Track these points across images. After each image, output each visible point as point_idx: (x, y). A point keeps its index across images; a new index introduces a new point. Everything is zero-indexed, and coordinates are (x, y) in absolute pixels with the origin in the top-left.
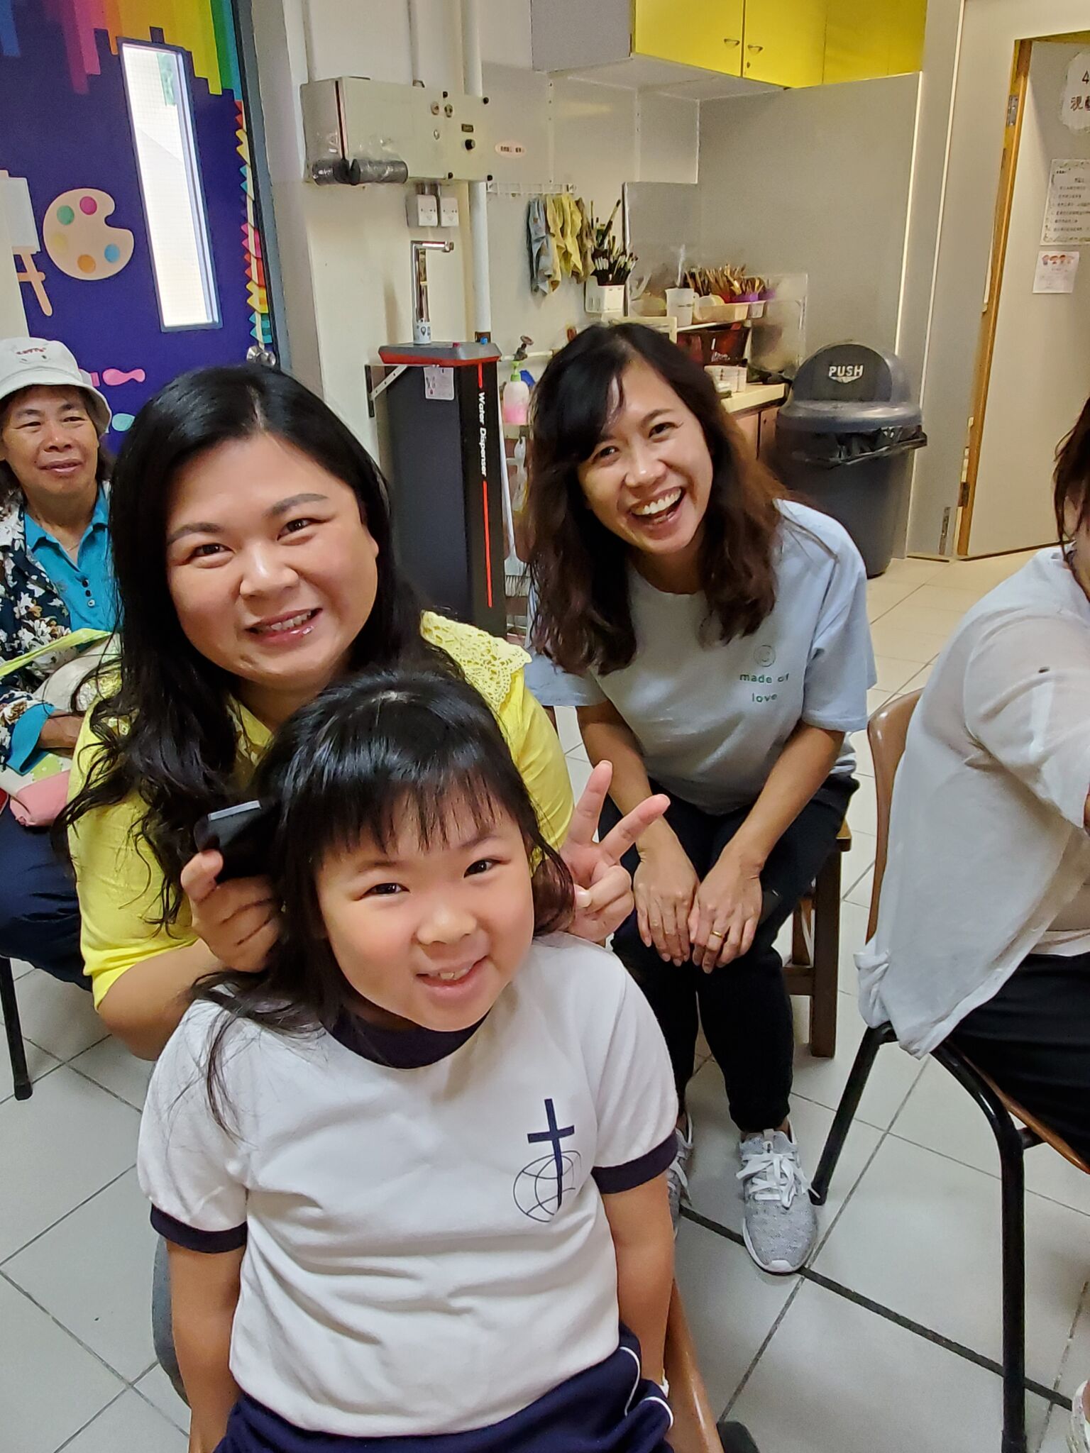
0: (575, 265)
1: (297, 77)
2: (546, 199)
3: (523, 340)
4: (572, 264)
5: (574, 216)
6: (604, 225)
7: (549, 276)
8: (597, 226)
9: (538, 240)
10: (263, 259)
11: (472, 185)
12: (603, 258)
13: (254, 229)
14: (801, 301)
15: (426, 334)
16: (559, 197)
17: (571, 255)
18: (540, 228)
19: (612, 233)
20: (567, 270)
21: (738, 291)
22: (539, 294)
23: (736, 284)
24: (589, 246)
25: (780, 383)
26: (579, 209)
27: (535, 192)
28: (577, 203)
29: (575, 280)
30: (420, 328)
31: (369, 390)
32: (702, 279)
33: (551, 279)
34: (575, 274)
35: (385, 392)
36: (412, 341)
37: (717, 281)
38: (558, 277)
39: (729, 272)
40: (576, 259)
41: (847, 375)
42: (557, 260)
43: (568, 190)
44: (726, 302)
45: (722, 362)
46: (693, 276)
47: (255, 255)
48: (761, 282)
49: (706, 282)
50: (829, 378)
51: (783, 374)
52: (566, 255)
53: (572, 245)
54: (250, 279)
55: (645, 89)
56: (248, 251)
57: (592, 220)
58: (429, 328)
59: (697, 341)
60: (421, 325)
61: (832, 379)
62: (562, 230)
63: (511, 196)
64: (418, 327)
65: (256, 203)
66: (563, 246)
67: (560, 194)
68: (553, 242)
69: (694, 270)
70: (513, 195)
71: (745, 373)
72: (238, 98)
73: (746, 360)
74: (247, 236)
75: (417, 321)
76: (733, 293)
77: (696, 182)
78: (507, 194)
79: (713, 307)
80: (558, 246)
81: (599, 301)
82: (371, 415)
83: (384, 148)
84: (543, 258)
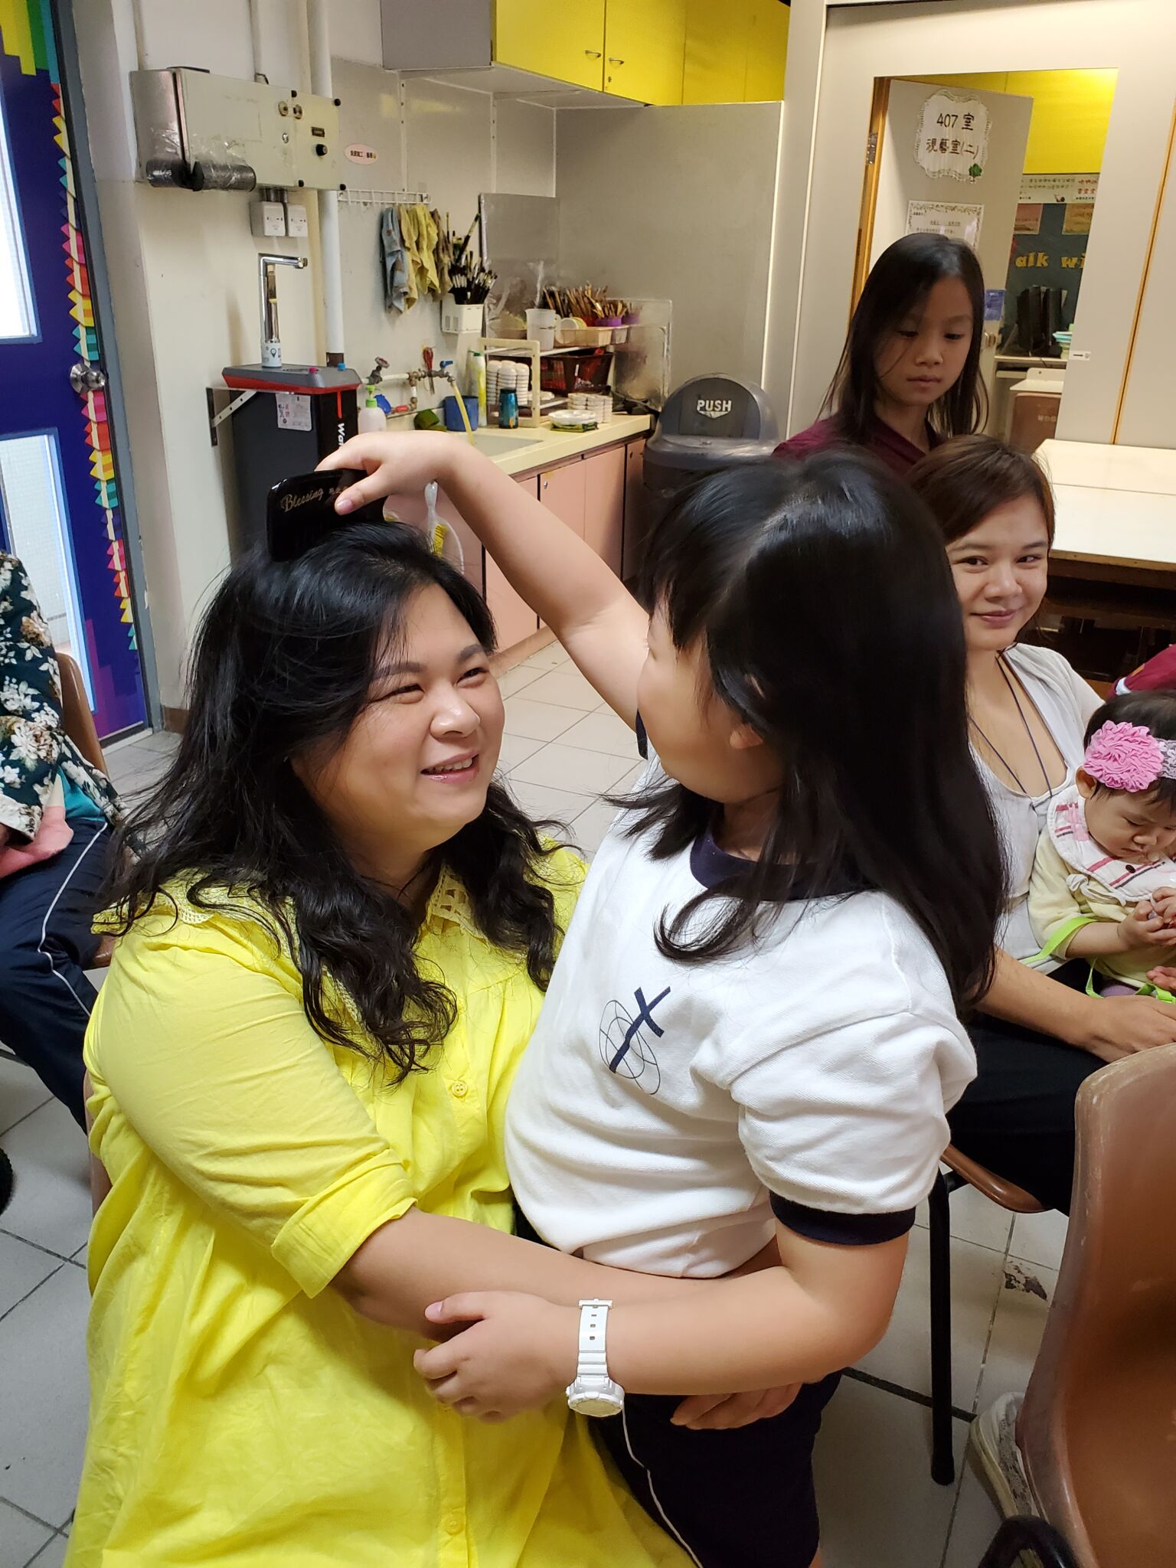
0: (432, 283)
1: (126, 63)
2: (399, 209)
3: (378, 363)
4: (428, 283)
5: (429, 229)
6: (460, 239)
7: (405, 293)
8: (453, 240)
9: (392, 254)
10: (87, 266)
11: (321, 193)
12: (461, 275)
13: (76, 230)
14: (665, 328)
15: (277, 355)
16: (413, 207)
17: (427, 270)
18: (394, 241)
19: (468, 249)
20: (422, 286)
21: (601, 314)
22: (393, 312)
23: (598, 306)
24: (446, 262)
25: (645, 414)
26: (435, 221)
27: (388, 200)
28: (433, 214)
29: (431, 298)
30: (270, 349)
31: (212, 415)
32: (562, 298)
33: (407, 297)
34: (432, 290)
35: (231, 417)
36: (260, 362)
37: (578, 302)
38: (415, 294)
39: (590, 292)
40: (432, 275)
41: (716, 409)
42: (413, 276)
43: (422, 201)
44: (588, 325)
45: (586, 390)
46: (552, 294)
47: (77, 260)
48: (624, 306)
49: (566, 301)
50: (697, 412)
51: (648, 404)
52: (422, 271)
53: (428, 260)
54: (73, 288)
55: (500, 95)
56: (69, 256)
57: (448, 233)
58: (279, 349)
59: (559, 366)
60: (271, 346)
61: (701, 414)
62: (418, 243)
63: (362, 205)
64: (267, 348)
65: (78, 201)
66: (420, 262)
67: (414, 204)
68: (408, 257)
69: (553, 288)
70: (365, 204)
71: (611, 402)
72: (55, 80)
73: (609, 387)
74: (69, 239)
75: (266, 341)
76: (595, 315)
77: (554, 196)
78: (358, 202)
79: (575, 331)
80: (413, 261)
81: (457, 320)
82: (214, 443)
83: (228, 151)
84: (398, 274)
